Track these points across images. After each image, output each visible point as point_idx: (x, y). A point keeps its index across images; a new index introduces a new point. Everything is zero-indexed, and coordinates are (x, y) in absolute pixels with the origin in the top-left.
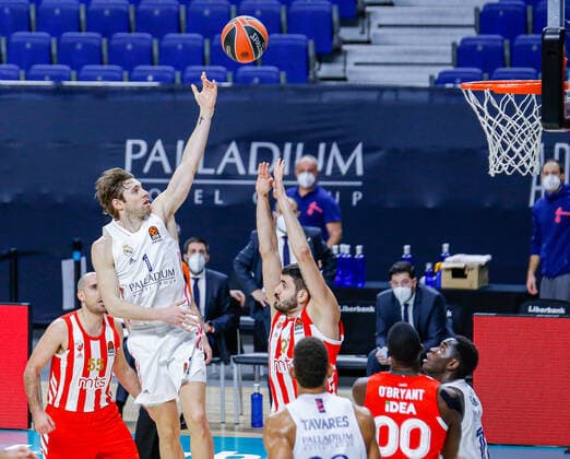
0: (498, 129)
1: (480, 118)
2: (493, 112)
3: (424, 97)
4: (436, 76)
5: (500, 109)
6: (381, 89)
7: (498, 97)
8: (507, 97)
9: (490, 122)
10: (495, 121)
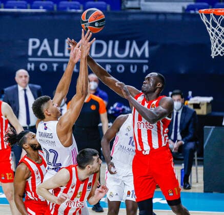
0: (216, 33)
1: (208, 28)
2: (214, 25)
3: (180, 18)
4: (186, 7)
5: (218, 23)
6: (158, 14)
7: (217, 17)
8: (222, 17)
9: (213, 30)
10: (215, 29)
